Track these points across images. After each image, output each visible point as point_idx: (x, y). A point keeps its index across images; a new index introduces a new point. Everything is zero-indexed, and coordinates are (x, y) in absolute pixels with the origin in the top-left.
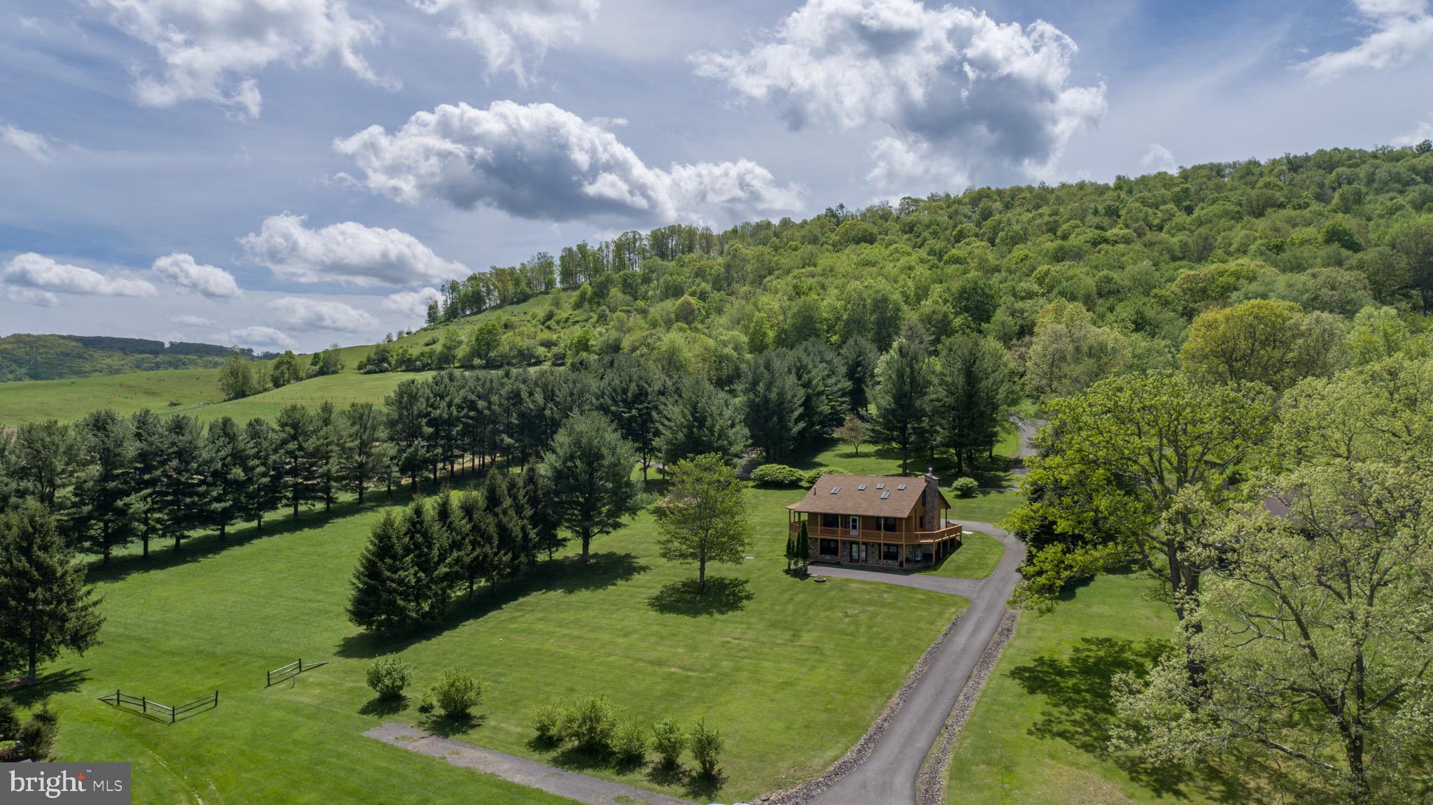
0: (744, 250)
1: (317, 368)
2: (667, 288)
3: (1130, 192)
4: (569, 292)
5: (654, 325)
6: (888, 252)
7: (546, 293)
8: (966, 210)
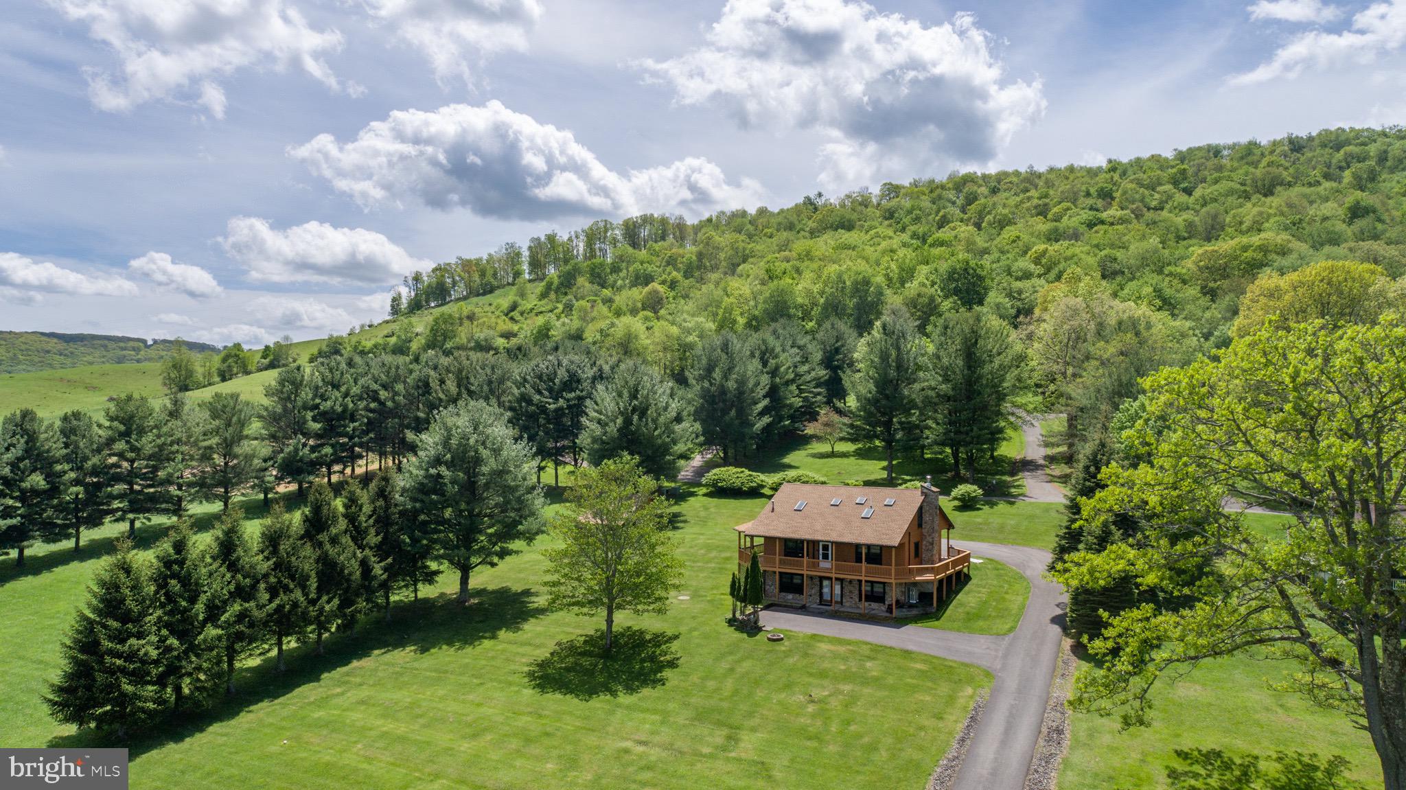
0: (717, 238)
1: (266, 361)
2: (637, 277)
3: (1124, 173)
4: (536, 284)
5: (618, 313)
6: (868, 237)
7: (513, 284)
8: (951, 195)
